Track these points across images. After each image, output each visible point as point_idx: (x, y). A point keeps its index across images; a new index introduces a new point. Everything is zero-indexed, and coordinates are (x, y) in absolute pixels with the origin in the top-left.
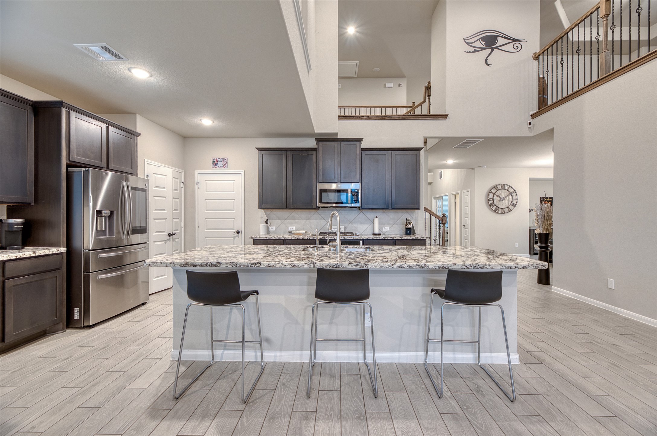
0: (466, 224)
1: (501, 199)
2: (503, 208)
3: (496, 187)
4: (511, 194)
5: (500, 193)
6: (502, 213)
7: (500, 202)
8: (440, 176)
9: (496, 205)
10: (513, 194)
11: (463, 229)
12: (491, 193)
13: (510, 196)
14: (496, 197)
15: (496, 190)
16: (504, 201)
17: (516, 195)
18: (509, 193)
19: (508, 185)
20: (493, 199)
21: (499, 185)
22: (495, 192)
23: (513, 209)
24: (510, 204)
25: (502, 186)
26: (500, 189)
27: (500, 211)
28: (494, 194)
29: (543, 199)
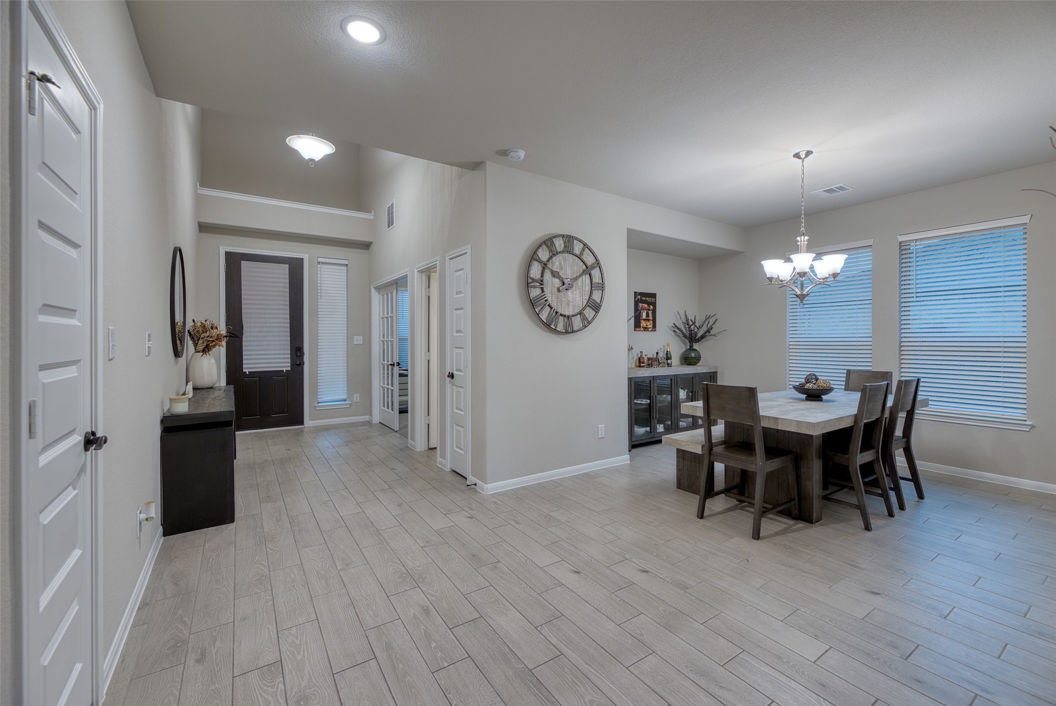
0: (457, 370)
1: (564, 284)
2: (568, 317)
3: (548, 242)
4: (588, 270)
5: (560, 264)
6: (567, 332)
7: (562, 294)
8: (389, 218)
9: (549, 305)
10: (593, 272)
11: (448, 386)
12: (537, 260)
13: (586, 278)
14: (551, 276)
15: (550, 254)
16: (570, 293)
17: (600, 274)
18: (584, 267)
19: (580, 241)
20: (541, 283)
21: (557, 239)
22: (547, 259)
23: (593, 319)
24: (587, 303)
25: (565, 243)
26: (561, 252)
27: (561, 324)
28: (545, 266)
29: (639, 297)
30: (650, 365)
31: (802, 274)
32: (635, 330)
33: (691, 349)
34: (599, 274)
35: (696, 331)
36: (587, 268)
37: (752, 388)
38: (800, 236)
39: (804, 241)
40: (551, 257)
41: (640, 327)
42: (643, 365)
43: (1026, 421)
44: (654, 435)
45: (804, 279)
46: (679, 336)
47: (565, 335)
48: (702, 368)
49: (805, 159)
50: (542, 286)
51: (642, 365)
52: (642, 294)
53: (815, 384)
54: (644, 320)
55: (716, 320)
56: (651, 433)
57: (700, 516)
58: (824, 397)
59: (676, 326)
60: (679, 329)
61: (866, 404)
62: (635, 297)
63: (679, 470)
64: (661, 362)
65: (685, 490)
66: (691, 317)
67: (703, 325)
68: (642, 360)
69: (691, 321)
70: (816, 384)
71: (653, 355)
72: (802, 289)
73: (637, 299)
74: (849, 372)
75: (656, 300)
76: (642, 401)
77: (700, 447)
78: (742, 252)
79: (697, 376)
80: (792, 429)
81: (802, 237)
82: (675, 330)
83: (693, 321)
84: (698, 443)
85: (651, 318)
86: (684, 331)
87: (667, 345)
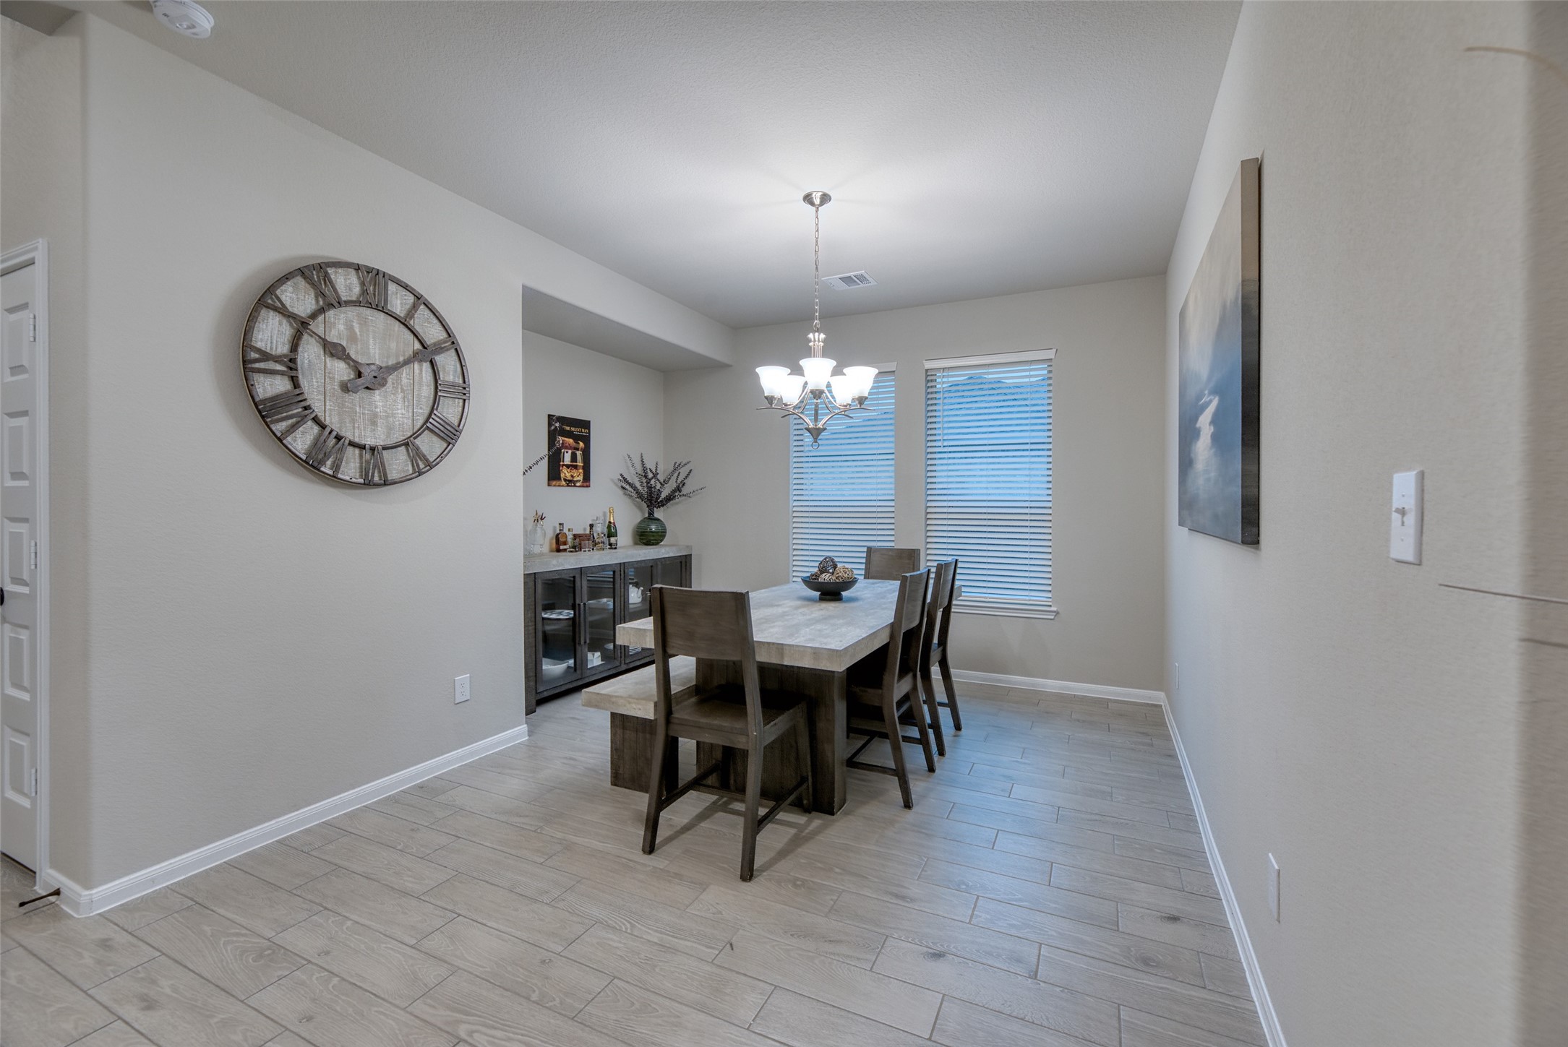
0: (14, 581)
1: (359, 375)
2: (373, 449)
3: (313, 274)
4: (426, 353)
6: (368, 484)
7: (354, 397)
9: (316, 420)
10: (439, 359)
12: (275, 309)
13: (421, 370)
14: (322, 352)
15: (317, 301)
16: (378, 398)
17: (458, 366)
18: (418, 346)
19: (406, 287)
20: (291, 365)
21: (340, 270)
22: (309, 312)
23: (441, 456)
24: (425, 424)
25: (363, 284)
26: (348, 303)
27: (352, 465)
28: (301, 326)
29: (557, 425)
30: (576, 548)
31: (817, 392)
32: (549, 485)
33: (651, 518)
34: (455, 365)
35: (658, 487)
36: (424, 348)
37: (740, 593)
38: (814, 332)
39: (819, 341)
40: (321, 311)
41: (559, 479)
42: (565, 547)
43: (1050, 606)
44: (582, 674)
45: (819, 401)
46: (632, 496)
47: (365, 489)
48: (667, 549)
49: (820, 208)
50: (293, 373)
51: (562, 547)
52: (562, 420)
53: (833, 573)
54: (568, 466)
55: (690, 471)
56: (575, 670)
57: (648, 849)
58: (844, 594)
59: (625, 480)
60: (631, 485)
61: (905, 605)
62: (550, 425)
63: (616, 751)
64: (597, 541)
65: (625, 788)
66: (650, 465)
67: (670, 478)
68: (562, 539)
69: (651, 471)
70: (835, 574)
71: (585, 529)
72: (816, 420)
73: (553, 428)
74: (870, 550)
75: (589, 433)
76: (560, 614)
77: (651, 706)
78: (728, 366)
79: (659, 563)
80: (806, 663)
81: (817, 334)
82: (624, 486)
83: (654, 471)
84: (647, 699)
85: (580, 463)
86: (640, 488)
87: (610, 512)
